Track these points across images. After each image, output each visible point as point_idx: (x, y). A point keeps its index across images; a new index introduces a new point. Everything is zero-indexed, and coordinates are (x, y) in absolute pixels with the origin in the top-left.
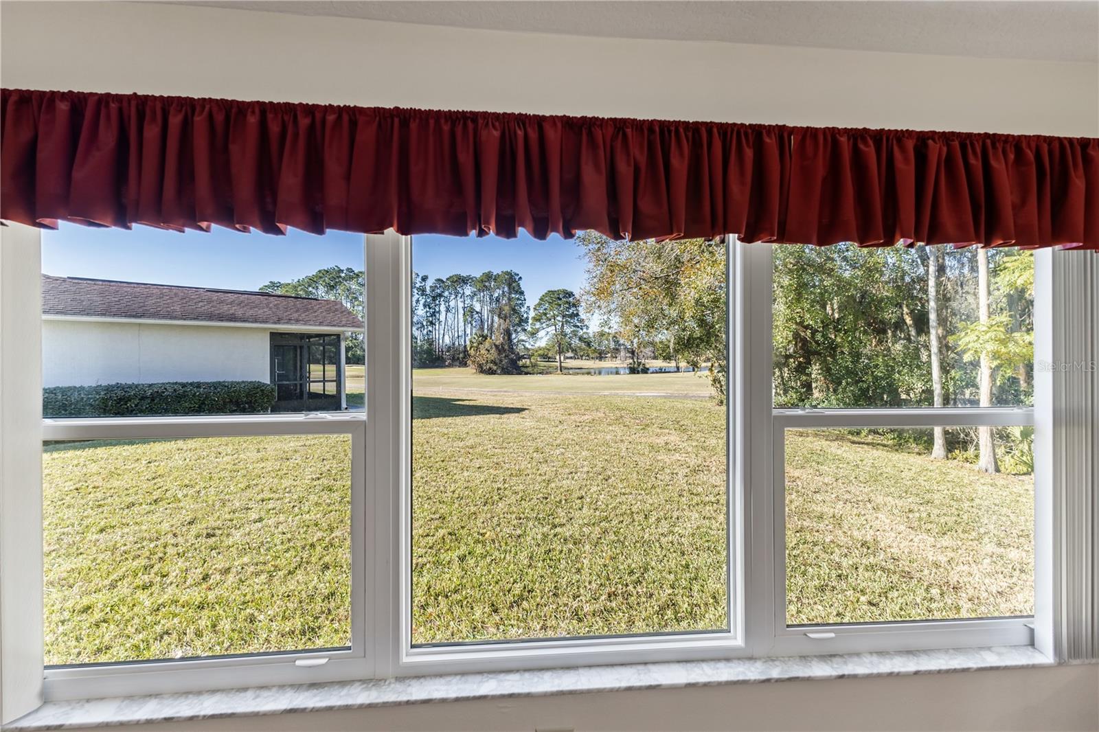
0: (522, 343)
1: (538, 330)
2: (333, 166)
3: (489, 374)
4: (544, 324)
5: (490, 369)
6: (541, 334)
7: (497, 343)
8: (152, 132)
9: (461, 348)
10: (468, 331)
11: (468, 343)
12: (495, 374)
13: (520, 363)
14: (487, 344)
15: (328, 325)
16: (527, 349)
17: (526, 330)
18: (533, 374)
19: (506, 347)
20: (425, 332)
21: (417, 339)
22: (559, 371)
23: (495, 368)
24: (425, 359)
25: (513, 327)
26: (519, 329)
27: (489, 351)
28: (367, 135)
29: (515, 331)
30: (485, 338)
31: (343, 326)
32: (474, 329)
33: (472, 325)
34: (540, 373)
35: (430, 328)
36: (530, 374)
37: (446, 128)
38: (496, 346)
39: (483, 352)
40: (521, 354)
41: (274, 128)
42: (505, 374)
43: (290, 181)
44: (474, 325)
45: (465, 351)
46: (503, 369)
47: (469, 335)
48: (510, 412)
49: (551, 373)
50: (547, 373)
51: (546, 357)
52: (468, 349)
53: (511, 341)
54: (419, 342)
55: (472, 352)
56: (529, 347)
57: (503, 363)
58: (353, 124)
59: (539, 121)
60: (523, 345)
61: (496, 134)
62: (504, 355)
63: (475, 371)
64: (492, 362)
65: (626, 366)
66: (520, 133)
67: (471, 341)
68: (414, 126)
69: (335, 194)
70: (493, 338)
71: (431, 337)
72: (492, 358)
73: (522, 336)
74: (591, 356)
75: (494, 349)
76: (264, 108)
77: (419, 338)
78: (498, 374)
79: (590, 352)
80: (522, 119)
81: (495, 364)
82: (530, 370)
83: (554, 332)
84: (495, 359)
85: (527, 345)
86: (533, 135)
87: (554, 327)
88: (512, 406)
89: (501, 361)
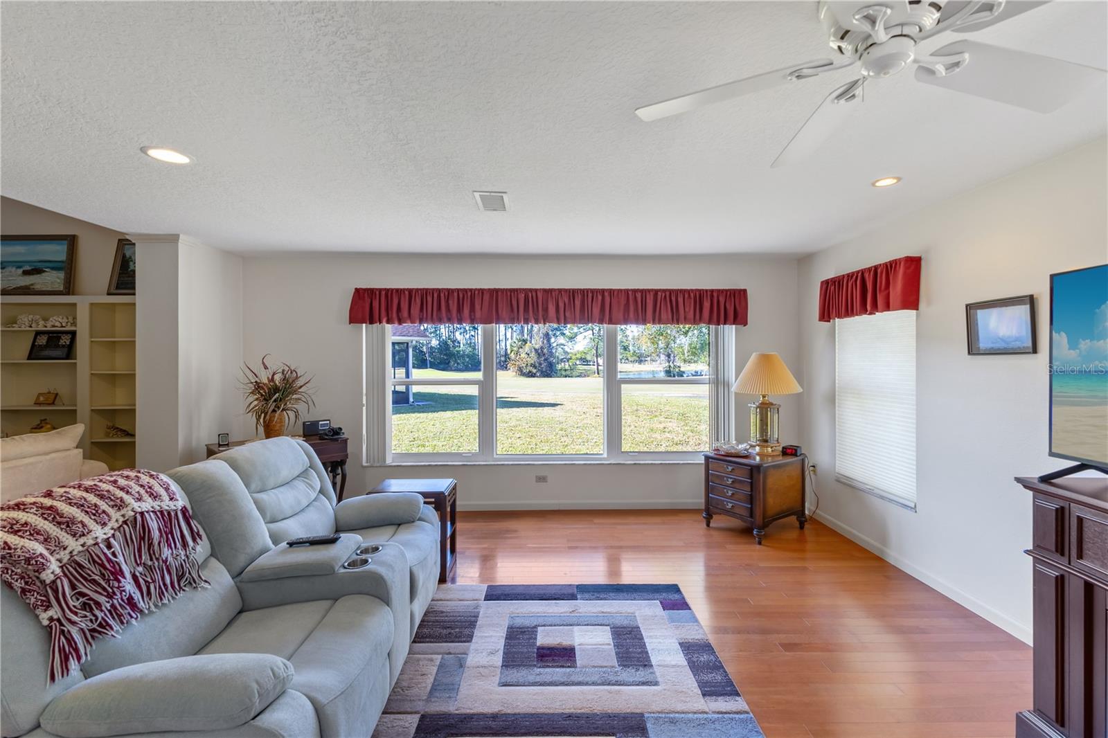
0: (562, 346)
1: (576, 335)
2: (477, 307)
3: (529, 377)
4: (582, 329)
5: (530, 372)
6: (579, 338)
7: (537, 347)
8: (430, 299)
9: (503, 353)
10: (509, 335)
11: (508, 347)
12: (534, 377)
13: (559, 367)
14: (527, 347)
15: (399, 336)
16: (566, 353)
17: (564, 334)
18: (572, 377)
19: (545, 351)
20: (467, 336)
21: (460, 343)
22: (596, 374)
23: (534, 371)
24: (468, 362)
25: (552, 331)
26: (558, 333)
27: (528, 355)
28: (486, 297)
29: (554, 335)
30: (525, 341)
31: (411, 336)
32: (514, 333)
33: (512, 329)
34: (578, 376)
35: (473, 333)
36: (569, 377)
37: (509, 294)
38: (535, 350)
39: (523, 355)
40: (561, 357)
41: (461, 296)
42: (544, 377)
43: (466, 311)
44: (514, 330)
45: (506, 355)
46: (542, 372)
47: (510, 339)
48: (544, 406)
49: (588, 376)
50: (585, 376)
51: (585, 361)
52: (509, 352)
53: (550, 345)
54: (462, 346)
55: (512, 356)
56: (569, 351)
57: (543, 366)
58: (483, 293)
59: (536, 290)
60: (562, 348)
61: (523, 295)
62: (543, 358)
63: (515, 373)
64: (531, 365)
65: (662, 369)
66: (530, 295)
67: (511, 345)
68: (500, 293)
69: (478, 314)
70: (533, 342)
71: (473, 341)
72: (533, 362)
73: (561, 340)
74: (630, 359)
75: (533, 353)
76: (458, 290)
77: (461, 342)
78: (537, 377)
79: (628, 355)
80: (531, 290)
81: (535, 367)
82: (568, 373)
83: (591, 336)
84: (535, 362)
85: (567, 349)
86: (534, 294)
87: (591, 332)
88: (546, 402)
89: (540, 364)
